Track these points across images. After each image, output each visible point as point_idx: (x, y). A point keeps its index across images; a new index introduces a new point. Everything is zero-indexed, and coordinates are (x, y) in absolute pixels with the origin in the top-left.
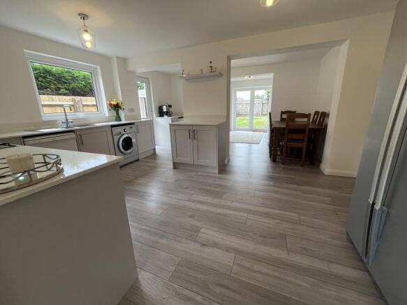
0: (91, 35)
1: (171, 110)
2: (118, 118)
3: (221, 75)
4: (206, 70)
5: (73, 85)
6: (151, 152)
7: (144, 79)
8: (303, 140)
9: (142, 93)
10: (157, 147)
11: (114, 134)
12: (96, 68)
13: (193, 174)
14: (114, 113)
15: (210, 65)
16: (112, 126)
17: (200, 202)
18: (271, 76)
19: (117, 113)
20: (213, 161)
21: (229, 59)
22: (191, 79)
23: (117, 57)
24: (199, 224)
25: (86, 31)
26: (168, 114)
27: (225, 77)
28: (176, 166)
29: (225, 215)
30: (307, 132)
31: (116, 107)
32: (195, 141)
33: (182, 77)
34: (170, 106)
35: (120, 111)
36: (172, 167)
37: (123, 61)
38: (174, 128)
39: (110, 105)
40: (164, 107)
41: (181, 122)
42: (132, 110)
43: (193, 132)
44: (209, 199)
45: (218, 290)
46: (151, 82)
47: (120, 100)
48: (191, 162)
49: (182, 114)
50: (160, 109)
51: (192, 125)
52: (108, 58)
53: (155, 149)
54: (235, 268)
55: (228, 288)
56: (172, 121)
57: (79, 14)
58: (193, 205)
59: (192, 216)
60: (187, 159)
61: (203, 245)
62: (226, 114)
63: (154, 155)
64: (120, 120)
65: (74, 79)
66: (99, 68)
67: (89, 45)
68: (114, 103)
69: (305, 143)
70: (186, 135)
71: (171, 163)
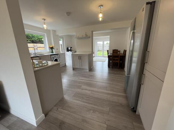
0: (46, 25)
1: (72, 49)
2: (52, 52)
3: (89, 37)
4: (84, 36)
5: (33, 39)
6: (64, 65)
7: (62, 37)
8: (118, 60)
9: (61, 42)
10: (66, 63)
11: (51, 57)
12: (44, 34)
13: (80, 72)
14: (51, 50)
15: (85, 34)
16: (51, 55)
17: (82, 79)
18: (109, 36)
19: (52, 50)
20: (87, 67)
21: (92, 32)
22: (79, 38)
23: (52, 30)
24: (81, 85)
25: (45, 24)
26: (71, 50)
27: (91, 38)
28: (74, 69)
29: (90, 83)
30: (119, 57)
31: (52, 48)
32: (81, 60)
33: (76, 38)
34: (71, 48)
35: (53, 50)
36: (72, 69)
37: (54, 31)
38: (73, 56)
39: (50, 47)
40: (69, 48)
41: (76, 53)
42: (57, 49)
43: (80, 57)
44: (85, 79)
45: (86, 98)
46: (64, 39)
47: (53, 45)
48: (79, 68)
49: (76, 50)
50: (68, 49)
51: (80, 55)
52: (49, 31)
53: (66, 64)
54: (91, 94)
55: (88, 98)
56: (72, 53)
57: (43, 19)
58: (79, 80)
59: (79, 83)
60: (78, 67)
61: (82, 89)
62: (91, 51)
63: (65, 66)
64: (53, 53)
65: (33, 37)
66: (46, 34)
67: (45, 28)
68: (51, 47)
69: (119, 61)
70: (77, 58)
71: (72, 68)
